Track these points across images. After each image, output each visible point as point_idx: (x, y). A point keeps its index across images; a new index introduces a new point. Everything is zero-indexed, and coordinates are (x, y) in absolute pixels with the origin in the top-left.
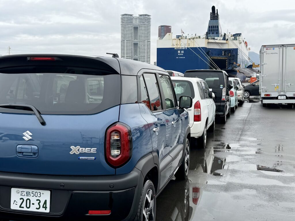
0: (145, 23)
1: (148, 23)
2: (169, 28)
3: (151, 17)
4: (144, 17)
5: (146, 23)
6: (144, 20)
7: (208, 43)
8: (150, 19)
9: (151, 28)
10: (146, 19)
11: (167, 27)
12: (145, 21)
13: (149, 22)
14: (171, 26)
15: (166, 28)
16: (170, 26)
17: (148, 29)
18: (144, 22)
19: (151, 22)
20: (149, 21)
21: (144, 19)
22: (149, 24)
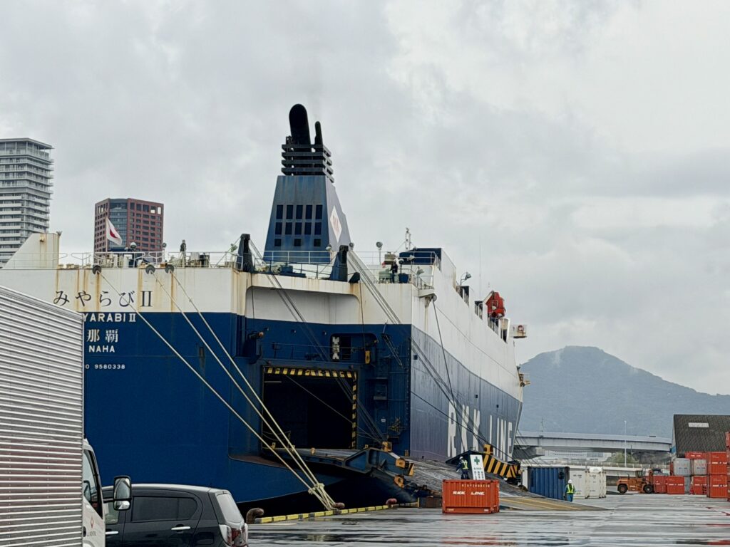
0: (19, 184)
1: (33, 186)
2: (153, 211)
3: (52, 155)
4: (15, 153)
5: (26, 184)
6: (11, 169)
7: (253, 291)
8: (48, 163)
9: (50, 208)
10: (27, 161)
11: (139, 206)
12: (21, 173)
13: (39, 180)
14: (161, 206)
15: (136, 211)
16: (155, 206)
17: (37, 215)
18: (11, 177)
19: (50, 181)
20: (39, 173)
21: (14, 162)
22: (39, 188)
